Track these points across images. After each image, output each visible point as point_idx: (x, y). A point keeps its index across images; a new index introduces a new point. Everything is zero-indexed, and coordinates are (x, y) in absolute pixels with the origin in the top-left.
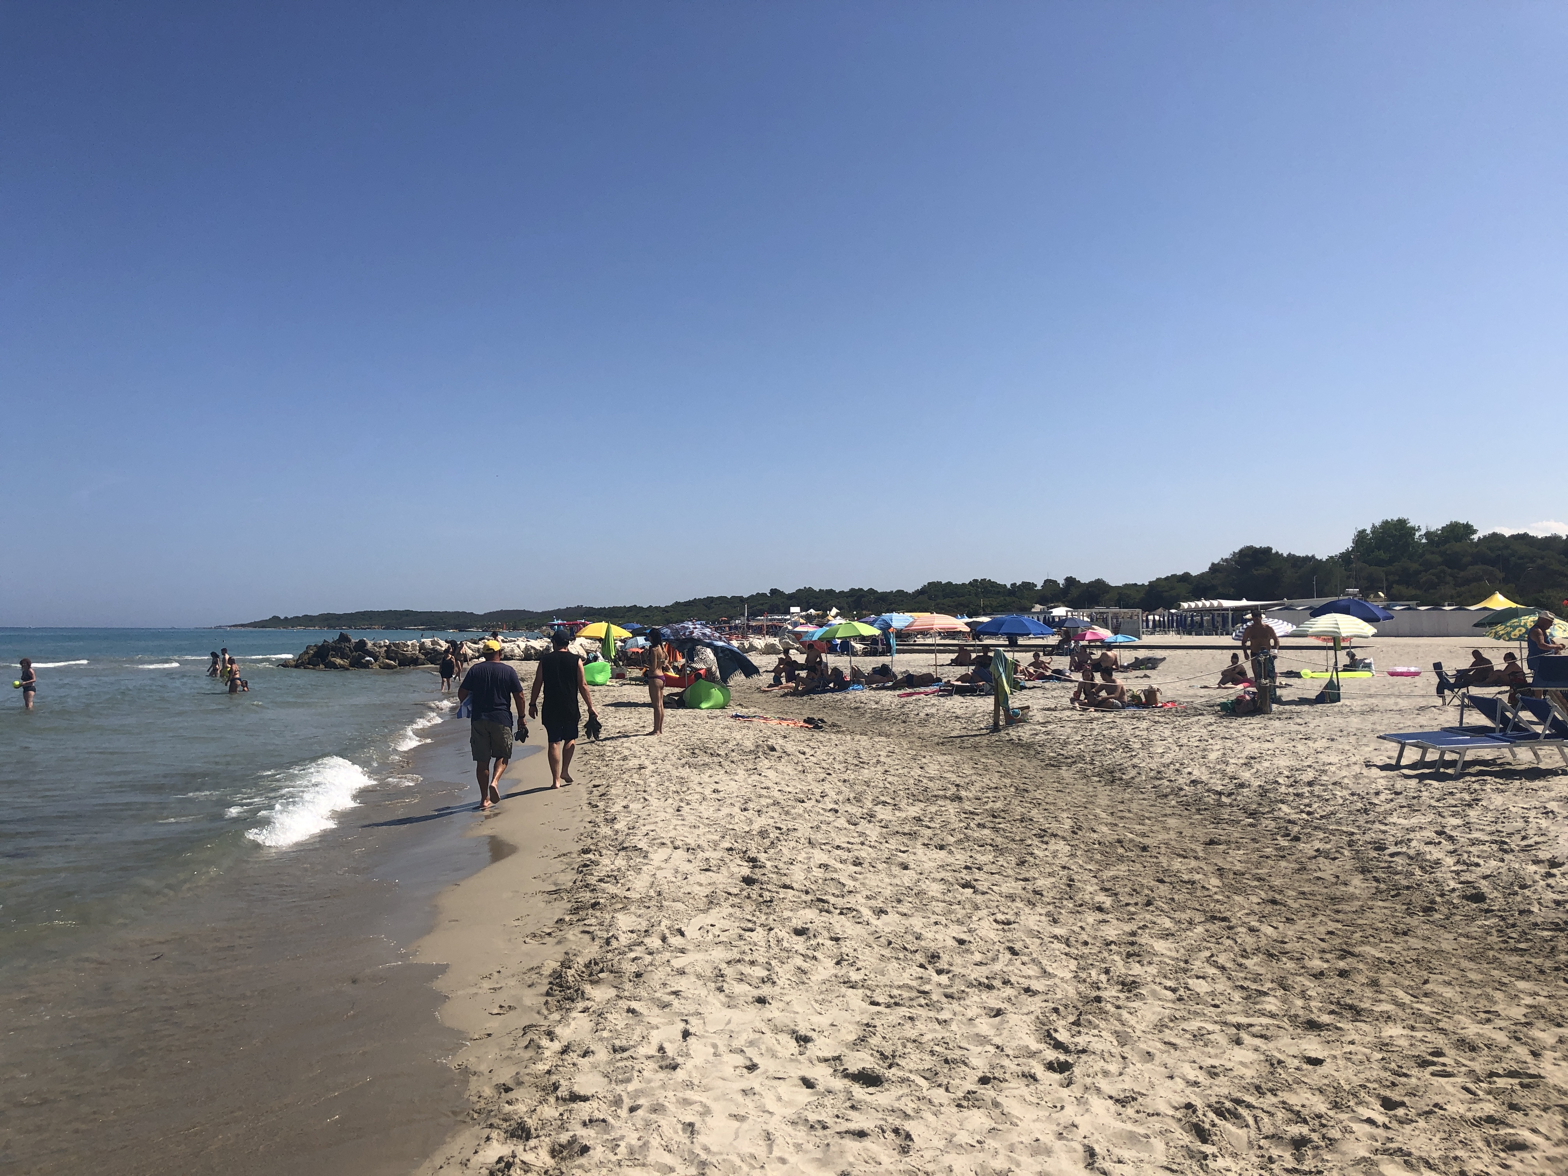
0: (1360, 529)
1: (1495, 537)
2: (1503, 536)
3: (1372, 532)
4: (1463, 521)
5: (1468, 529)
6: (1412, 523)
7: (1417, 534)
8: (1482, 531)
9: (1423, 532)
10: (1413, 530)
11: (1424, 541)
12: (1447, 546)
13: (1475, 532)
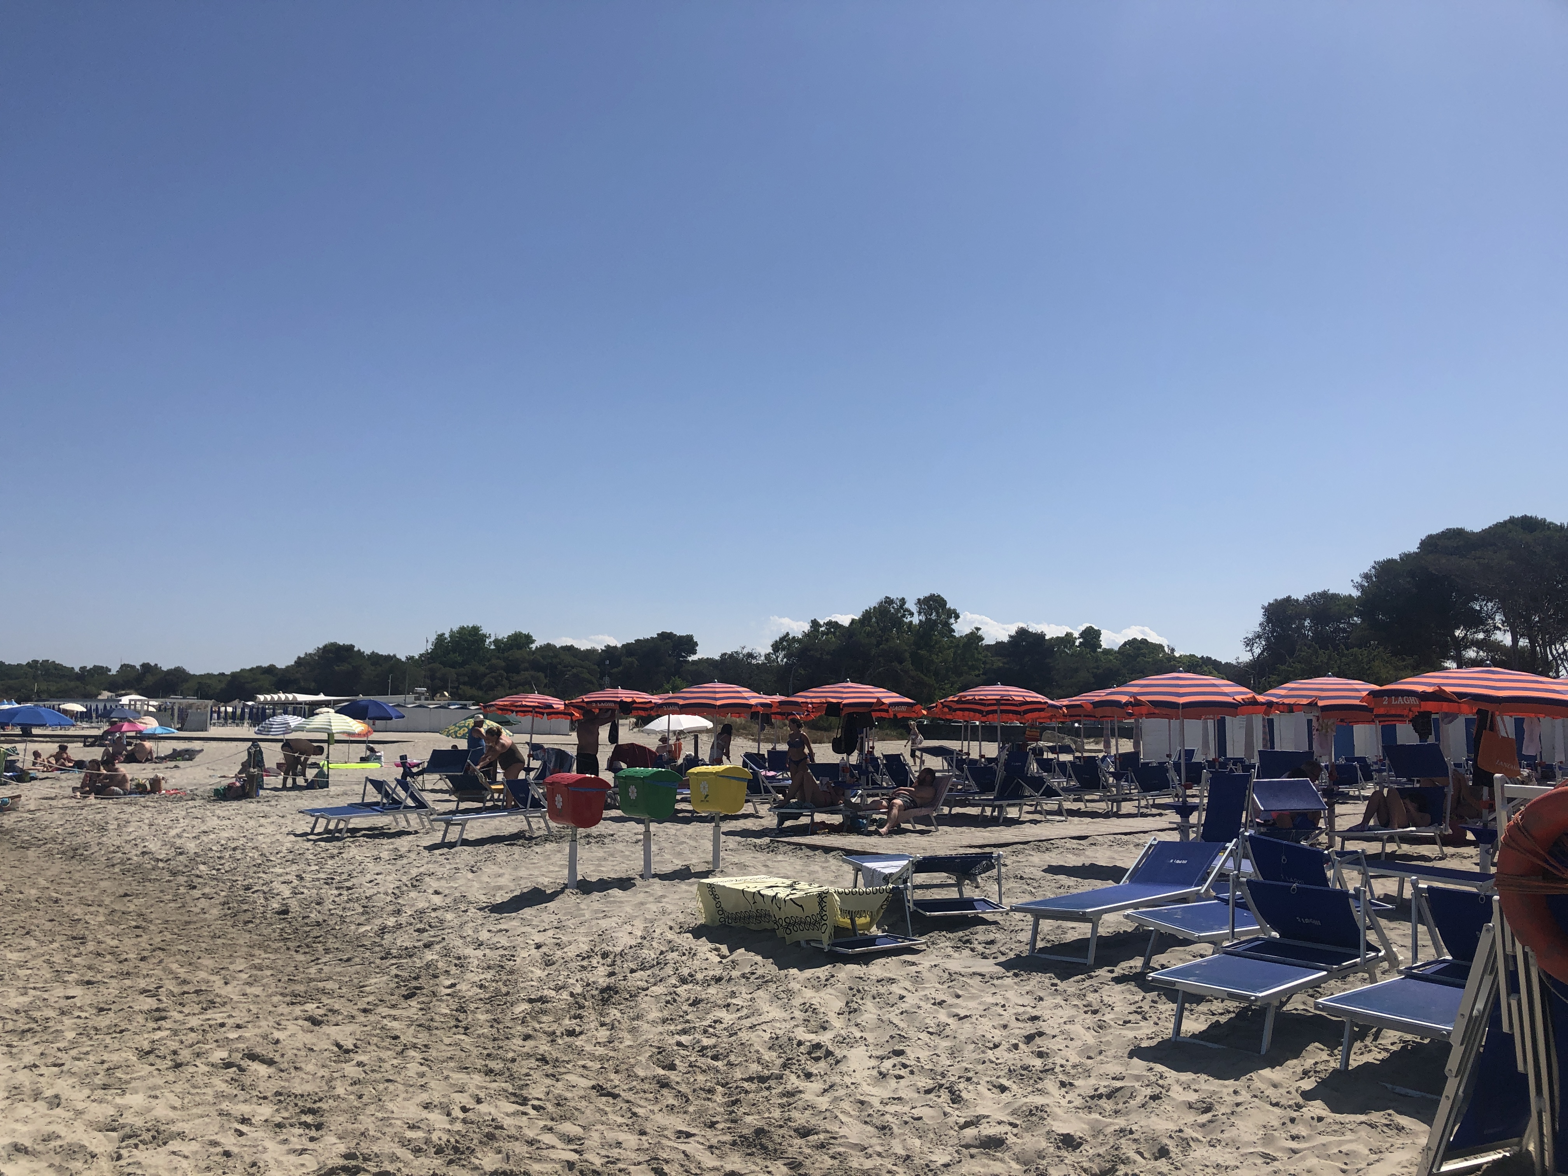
0: (439, 633)
1: (549, 647)
2: (555, 647)
3: (450, 636)
4: (525, 632)
5: (529, 639)
6: (484, 630)
7: (488, 641)
8: (539, 641)
9: (492, 639)
10: (484, 636)
11: (492, 647)
12: (510, 652)
13: (533, 642)
